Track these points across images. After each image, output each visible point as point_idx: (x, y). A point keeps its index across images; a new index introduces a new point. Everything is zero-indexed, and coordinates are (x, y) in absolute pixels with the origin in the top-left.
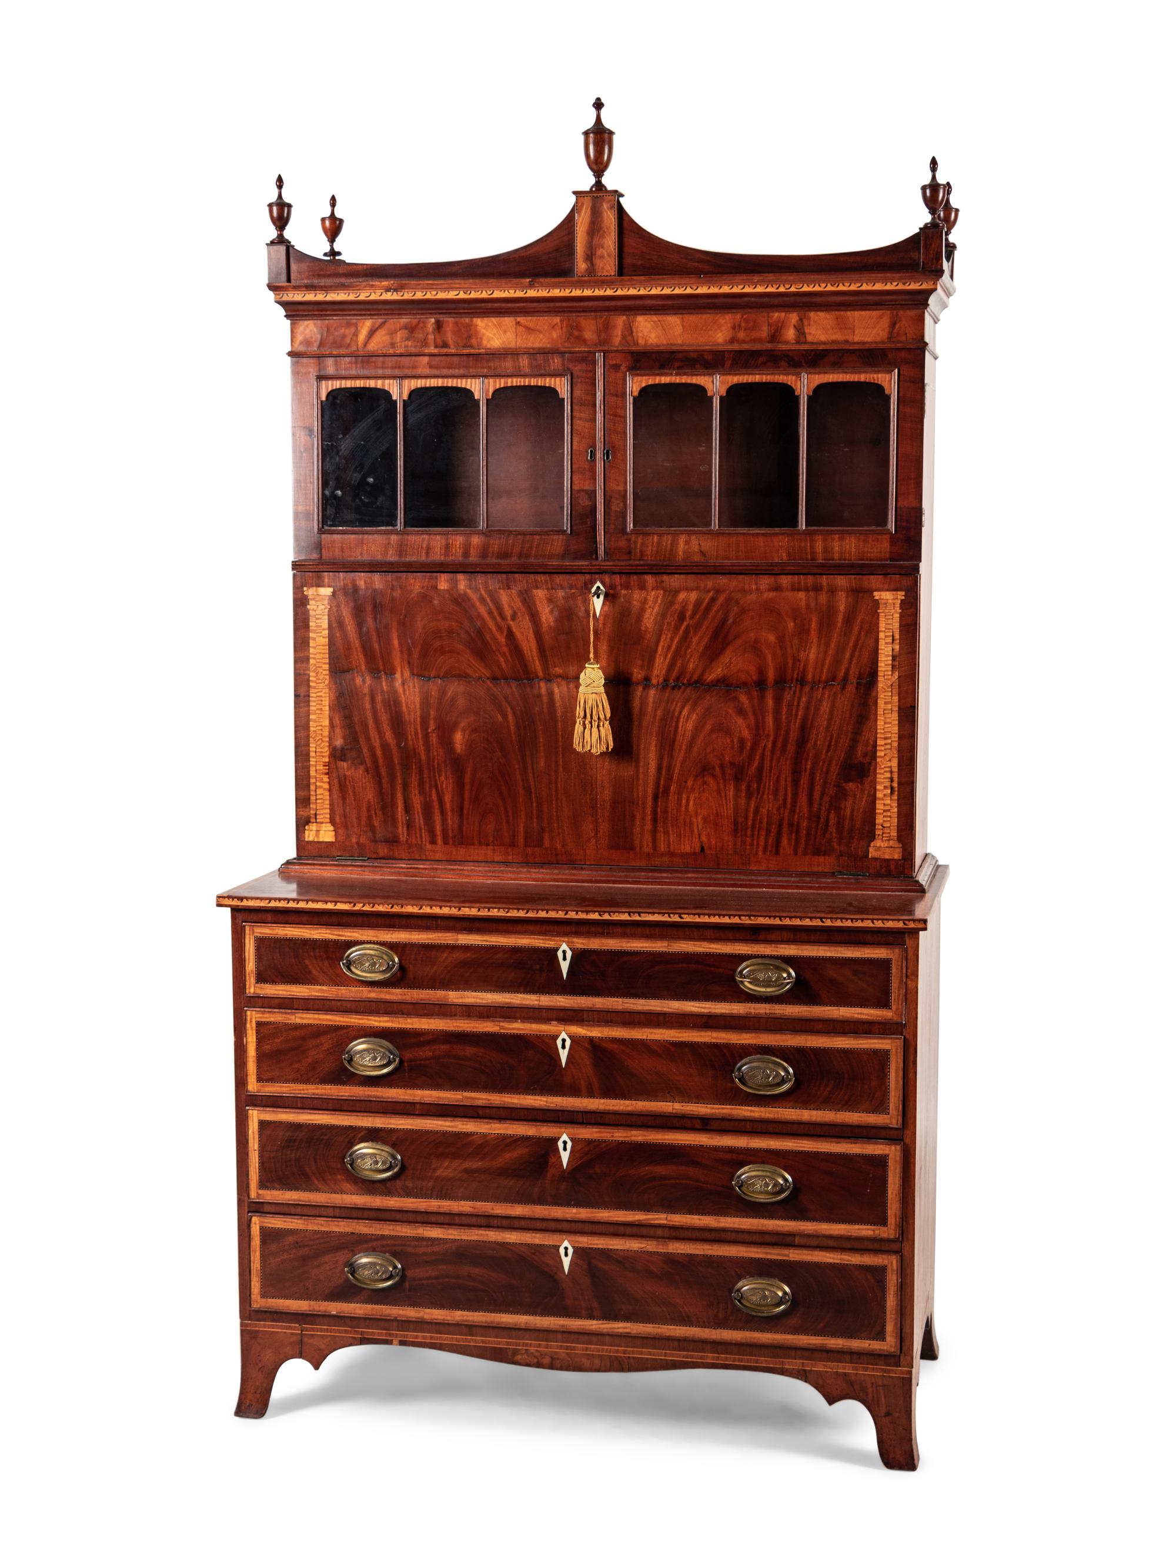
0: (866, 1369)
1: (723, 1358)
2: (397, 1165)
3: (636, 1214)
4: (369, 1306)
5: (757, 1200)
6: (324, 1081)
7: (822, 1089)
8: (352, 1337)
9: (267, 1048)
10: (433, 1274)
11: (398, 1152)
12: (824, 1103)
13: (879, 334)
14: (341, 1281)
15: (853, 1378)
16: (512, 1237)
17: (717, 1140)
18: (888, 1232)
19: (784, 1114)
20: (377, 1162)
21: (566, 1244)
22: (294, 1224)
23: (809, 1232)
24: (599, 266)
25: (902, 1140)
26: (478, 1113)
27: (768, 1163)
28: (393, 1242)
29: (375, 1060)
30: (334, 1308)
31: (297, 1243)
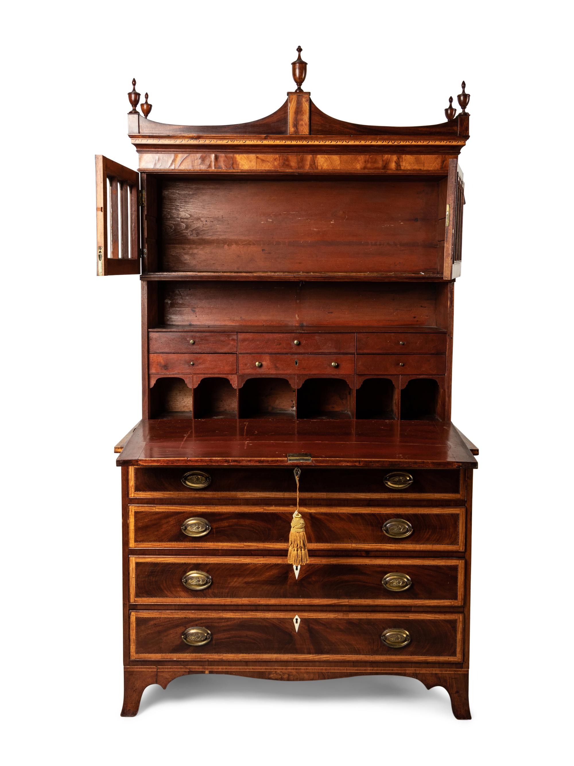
0: (446, 671)
1: (376, 669)
2: (209, 583)
3: (332, 600)
4: (194, 655)
5: (394, 590)
6: (171, 540)
7: (426, 534)
8: (184, 671)
9: (140, 525)
10: (228, 636)
11: (210, 575)
12: (427, 541)
13: (436, 166)
14: (179, 643)
15: (440, 675)
16: (269, 615)
17: (374, 561)
18: (458, 603)
19: (407, 547)
20: (199, 581)
21: (297, 617)
22: (154, 615)
23: (419, 605)
24: (300, 129)
25: (464, 557)
26: (251, 553)
27: (399, 572)
28: (207, 621)
29: (199, 529)
30: (175, 657)
31: (155, 624)
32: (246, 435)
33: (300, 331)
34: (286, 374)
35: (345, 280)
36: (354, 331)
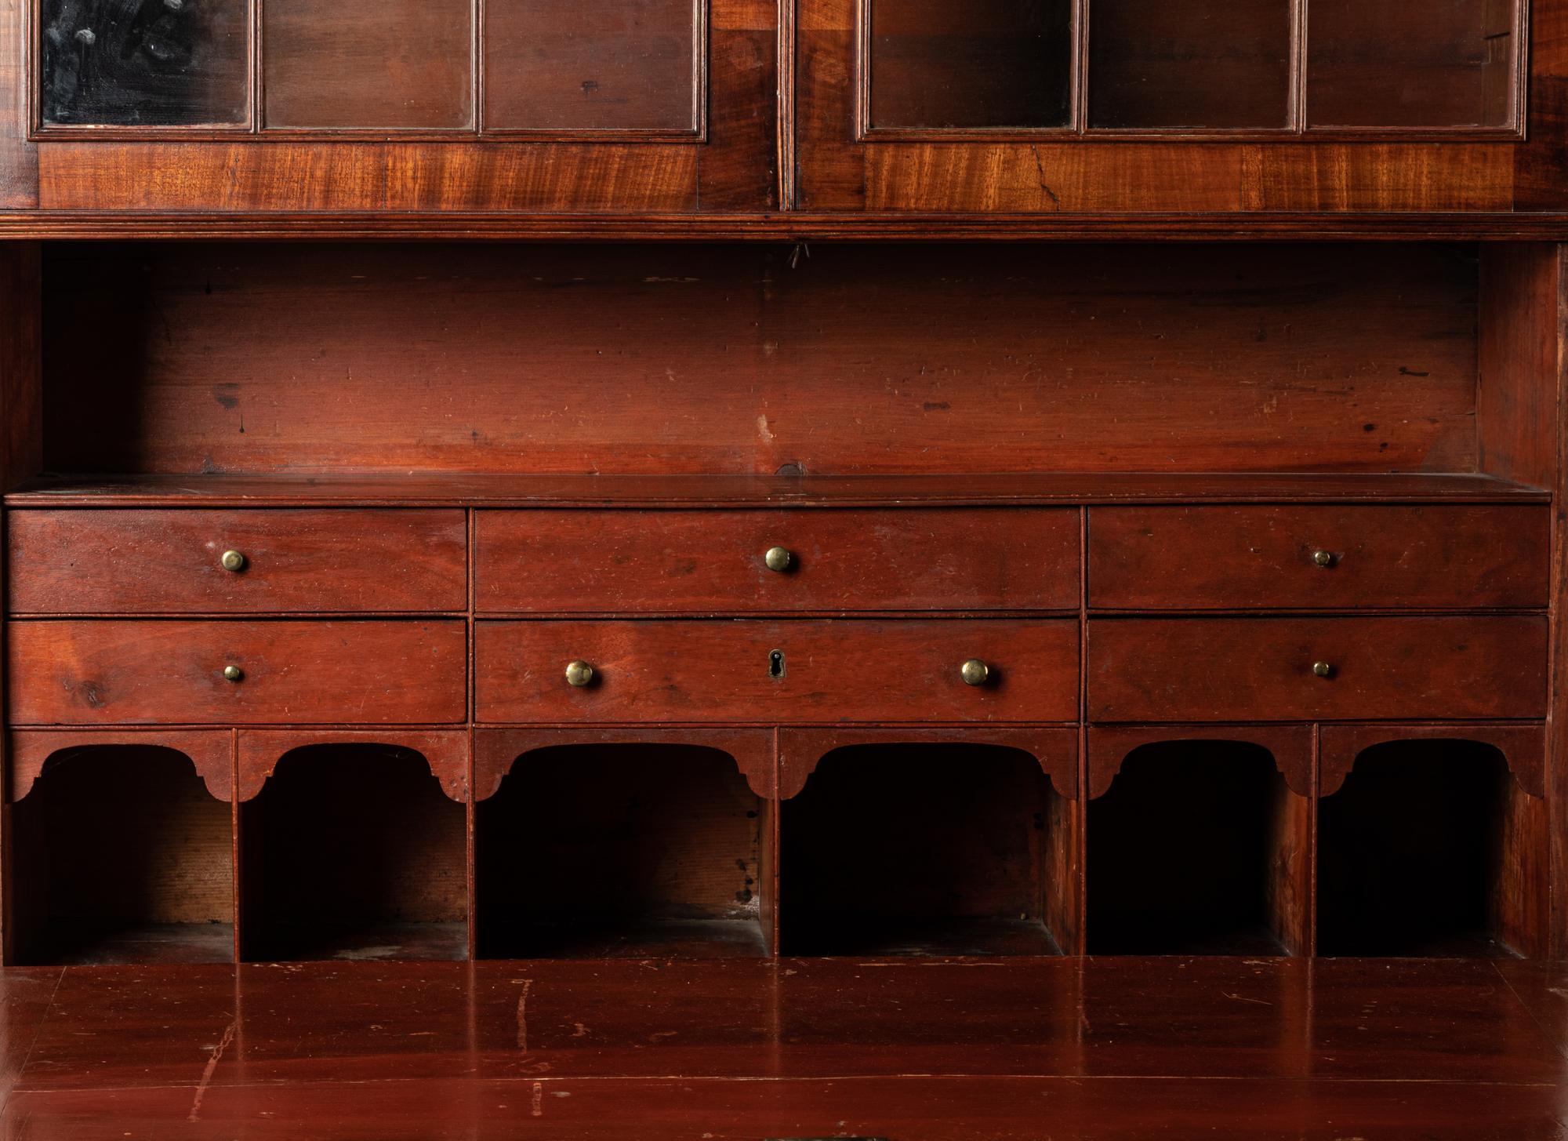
32: (532, 1044)
33: (795, 498)
34: (724, 725)
35: (1028, 235)
36: (1075, 498)
